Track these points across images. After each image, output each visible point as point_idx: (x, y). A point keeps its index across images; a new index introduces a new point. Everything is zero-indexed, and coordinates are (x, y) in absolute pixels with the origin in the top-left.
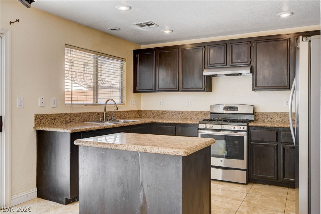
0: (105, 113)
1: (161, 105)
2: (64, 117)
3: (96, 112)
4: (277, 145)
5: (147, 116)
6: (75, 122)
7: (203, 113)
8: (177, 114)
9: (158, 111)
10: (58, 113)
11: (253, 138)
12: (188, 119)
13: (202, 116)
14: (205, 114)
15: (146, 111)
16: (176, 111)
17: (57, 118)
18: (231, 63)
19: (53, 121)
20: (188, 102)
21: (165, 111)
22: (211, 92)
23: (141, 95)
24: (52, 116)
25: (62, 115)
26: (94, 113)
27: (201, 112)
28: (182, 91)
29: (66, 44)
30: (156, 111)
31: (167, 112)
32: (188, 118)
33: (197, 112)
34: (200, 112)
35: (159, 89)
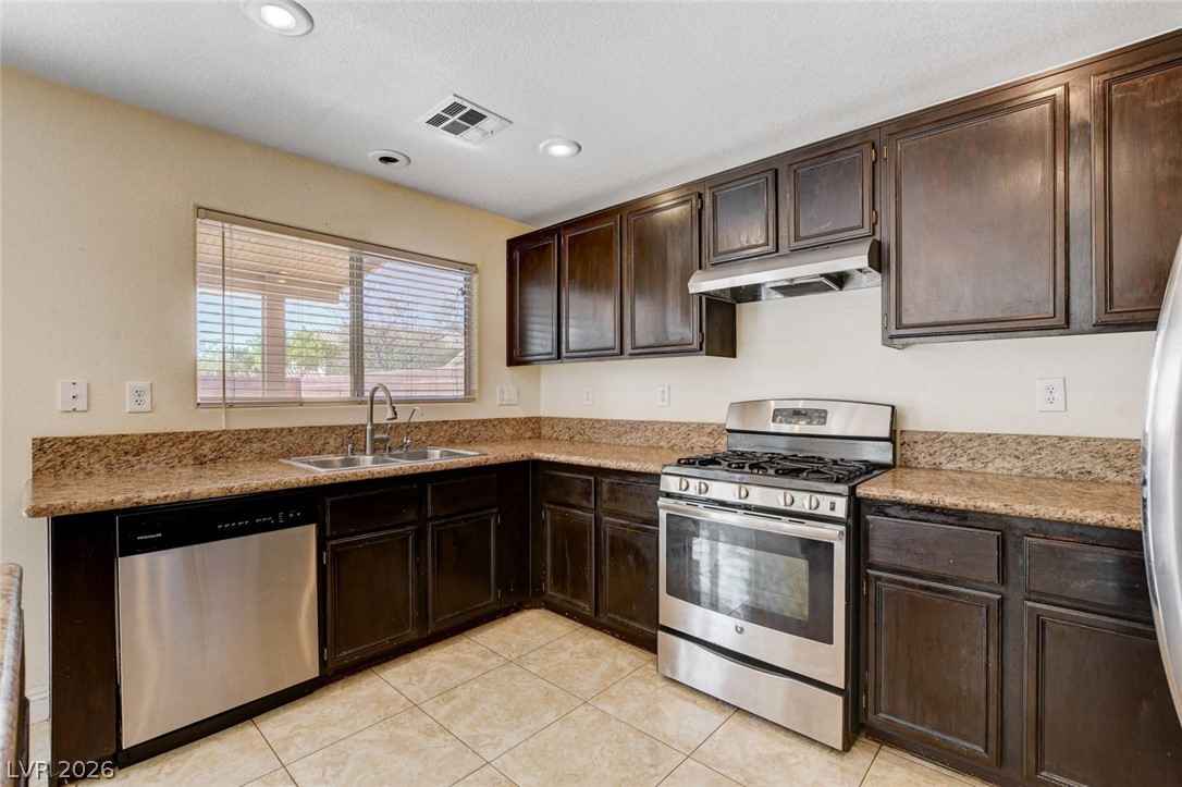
0: (369, 427)
1: (590, 403)
2: (186, 444)
3: (341, 427)
4: (1001, 602)
5: (554, 436)
6: (241, 459)
7: (709, 430)
8: (631, 432)
9: (581, 421)
10: (154, 432)
11: (878, 553)
12: (661, 447)
13: (705, 439)
14: (715, 434)
15: (551, 419)
16: (628, 422)
17: (149, 447)
18: (792, 240)
19: (129, 457)
20: (663, 392)
21: (599, 421)
22: (734, 356)
23: (539, 373)
24: (123, 440)
25: (173, 439)
26: (331, 429)
27: (701, 426)
28: (632, 355)
29: (201, 205)
30: (575, 419)
31: (604, 423)
32: (662, 444)
33: (688, 424)
34: (699, 425)
35: (568, 351)
